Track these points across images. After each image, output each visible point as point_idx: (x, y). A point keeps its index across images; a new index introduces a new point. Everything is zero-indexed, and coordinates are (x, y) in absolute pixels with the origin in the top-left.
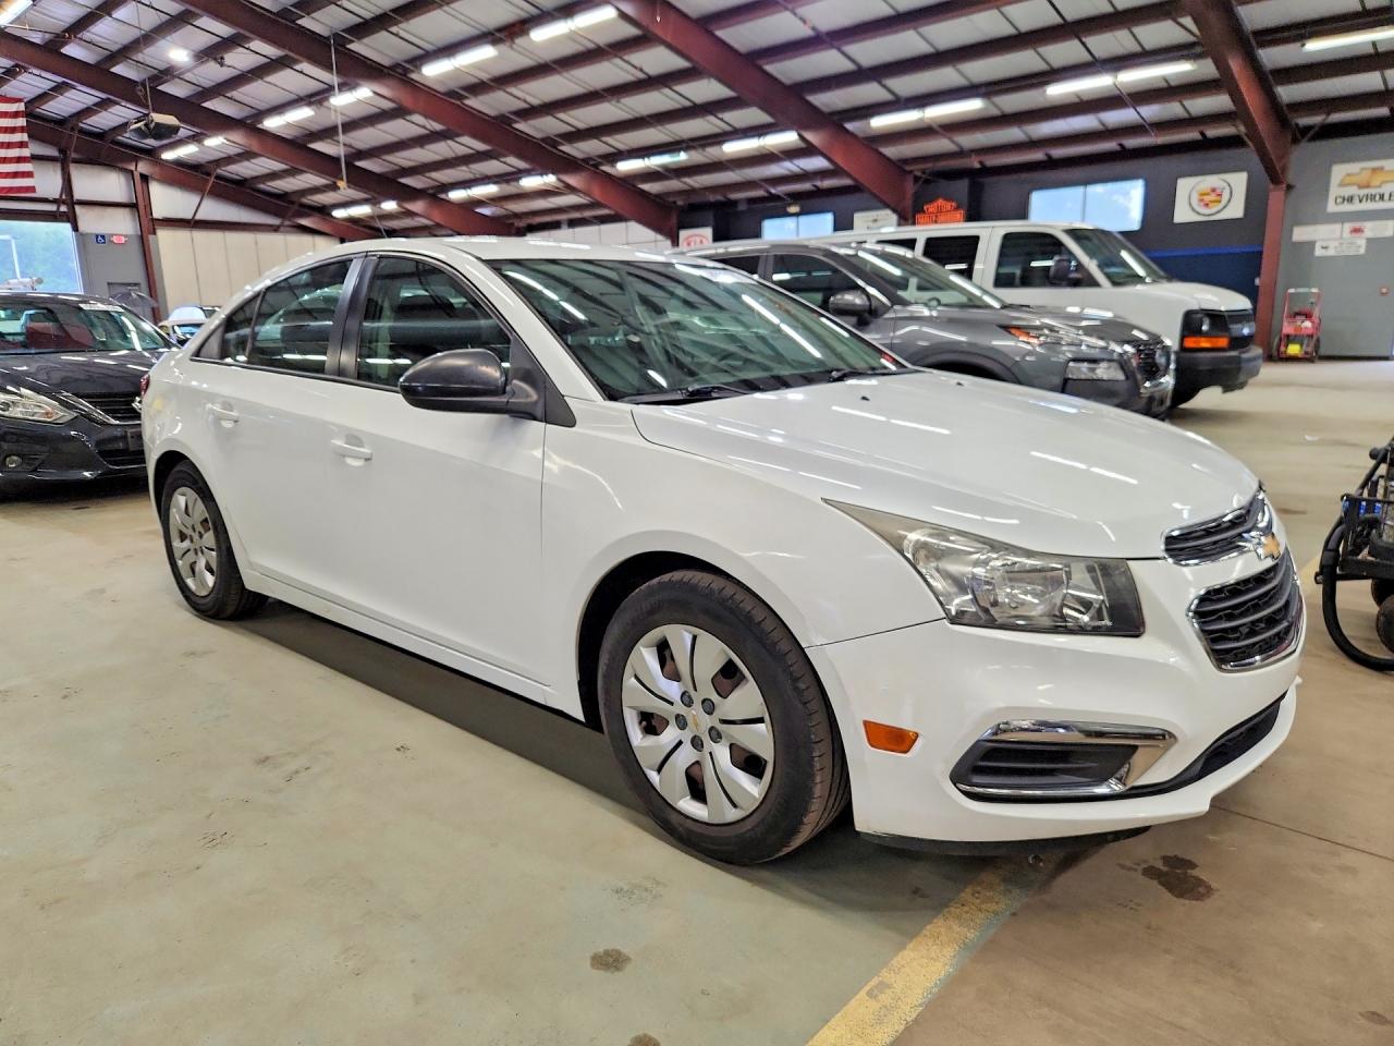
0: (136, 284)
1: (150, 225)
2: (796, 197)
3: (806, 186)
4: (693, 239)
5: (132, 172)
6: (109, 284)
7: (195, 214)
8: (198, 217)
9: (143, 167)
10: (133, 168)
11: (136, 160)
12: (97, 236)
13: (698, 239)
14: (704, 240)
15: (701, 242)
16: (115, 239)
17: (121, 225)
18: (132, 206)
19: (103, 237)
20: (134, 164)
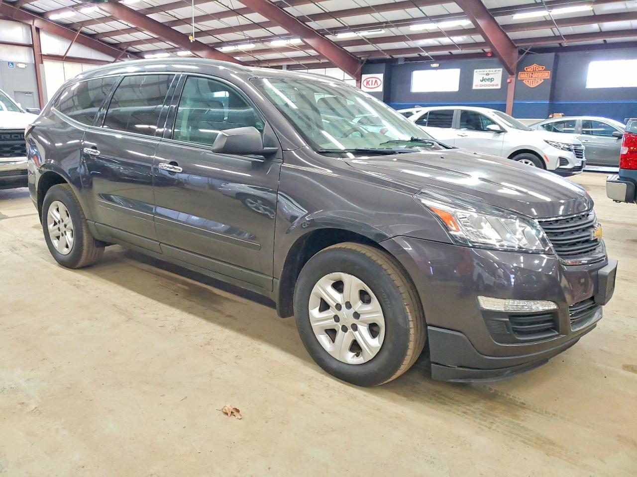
0: (30, 93)
1: (40, 58)
2: (437, 58)
3: (446, 52)
4: (371, 79)
5: (31, 25)
6: (15, 92)
7: (67, 52)
8: (67, 55)
9: (37, 23)
10: (31, 23)
11: (33, 19)
12: (9, 63)
13: (374, 80)
14: (378, 80)
15: (376, 81)
16: (20, 66)
17: (23, 57)
18: (31, 46)
19: (12, 63)
20: (32, 21)
